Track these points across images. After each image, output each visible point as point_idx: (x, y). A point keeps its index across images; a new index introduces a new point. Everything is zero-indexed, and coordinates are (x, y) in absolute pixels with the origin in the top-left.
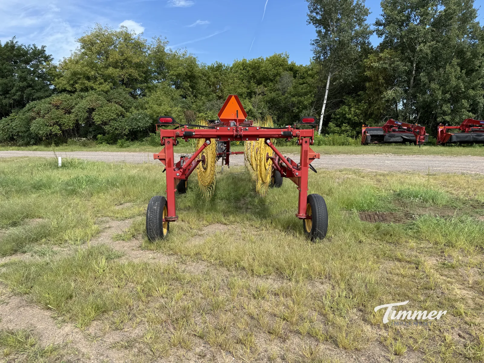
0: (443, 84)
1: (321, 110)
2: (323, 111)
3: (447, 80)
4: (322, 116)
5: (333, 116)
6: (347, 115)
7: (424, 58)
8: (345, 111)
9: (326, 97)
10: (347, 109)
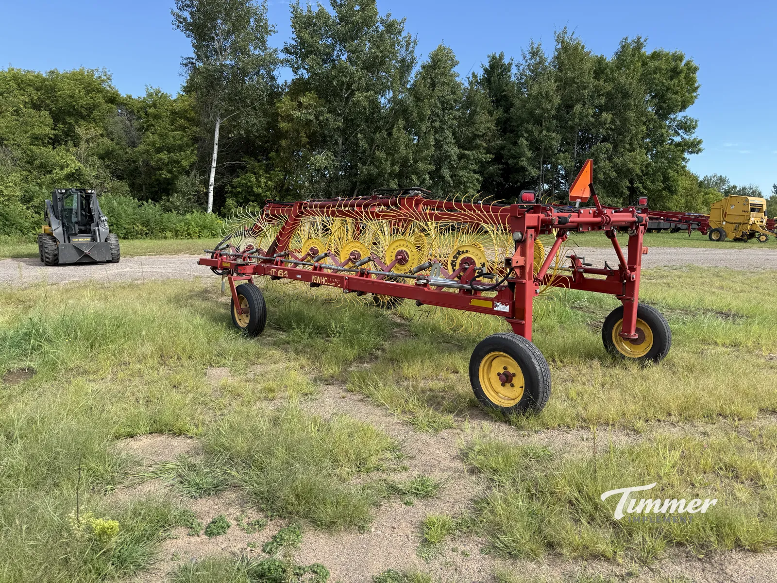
0: (391, 152)
1: (209, 177)
2: (212, 180)
3: (395, 148)
4: (211, 188)
5: (228, 188)
6: (255, 189)
7: (360, 112)
8: (250, 181)
9: (215, 156)
10: (253, 179)
